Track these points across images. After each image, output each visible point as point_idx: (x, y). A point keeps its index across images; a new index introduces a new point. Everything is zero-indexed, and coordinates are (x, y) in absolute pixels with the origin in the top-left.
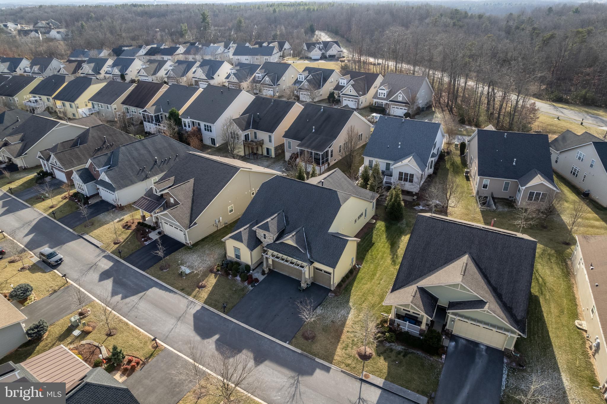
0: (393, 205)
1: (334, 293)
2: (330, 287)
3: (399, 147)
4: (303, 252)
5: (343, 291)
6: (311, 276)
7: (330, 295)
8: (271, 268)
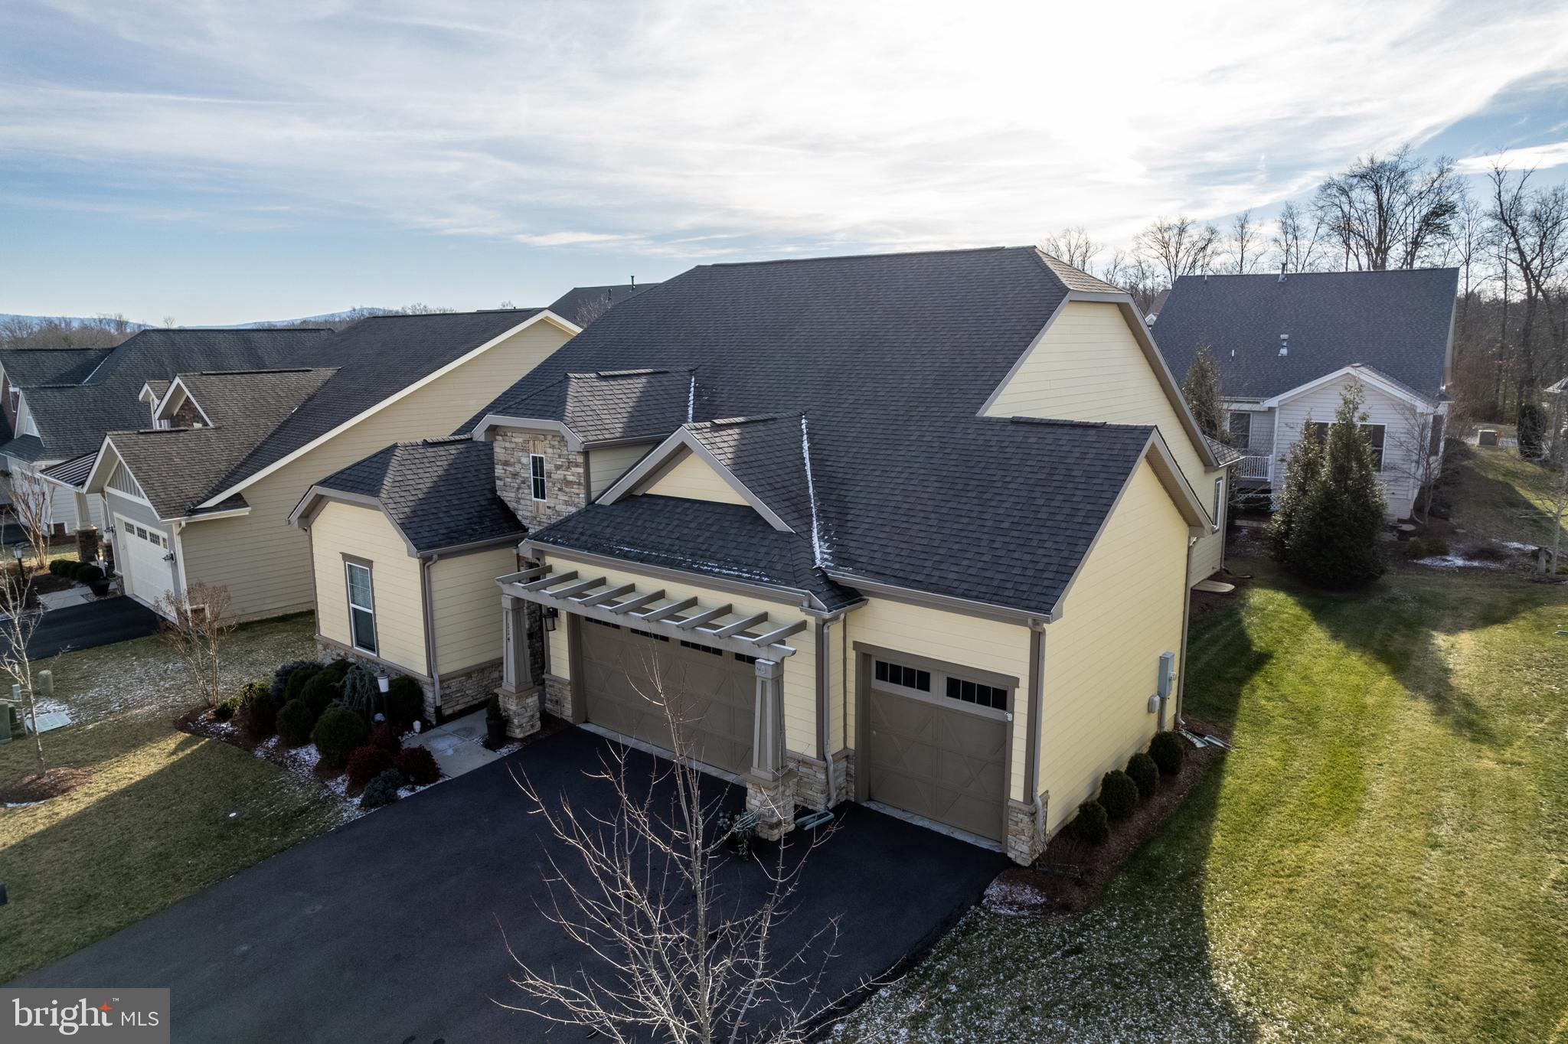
0: (1329, 503)
1: (1038, 886)
2: (1000, 841)
3: (1284, 351)
4: (778, 523)
5: (1122, 880)
6: (835, 745)
7: (1004, 902)
8: (567, 711)
